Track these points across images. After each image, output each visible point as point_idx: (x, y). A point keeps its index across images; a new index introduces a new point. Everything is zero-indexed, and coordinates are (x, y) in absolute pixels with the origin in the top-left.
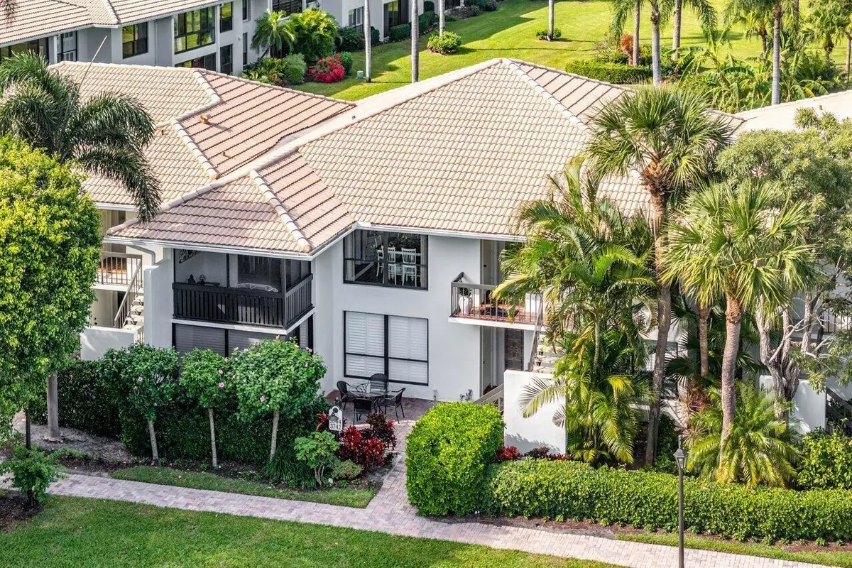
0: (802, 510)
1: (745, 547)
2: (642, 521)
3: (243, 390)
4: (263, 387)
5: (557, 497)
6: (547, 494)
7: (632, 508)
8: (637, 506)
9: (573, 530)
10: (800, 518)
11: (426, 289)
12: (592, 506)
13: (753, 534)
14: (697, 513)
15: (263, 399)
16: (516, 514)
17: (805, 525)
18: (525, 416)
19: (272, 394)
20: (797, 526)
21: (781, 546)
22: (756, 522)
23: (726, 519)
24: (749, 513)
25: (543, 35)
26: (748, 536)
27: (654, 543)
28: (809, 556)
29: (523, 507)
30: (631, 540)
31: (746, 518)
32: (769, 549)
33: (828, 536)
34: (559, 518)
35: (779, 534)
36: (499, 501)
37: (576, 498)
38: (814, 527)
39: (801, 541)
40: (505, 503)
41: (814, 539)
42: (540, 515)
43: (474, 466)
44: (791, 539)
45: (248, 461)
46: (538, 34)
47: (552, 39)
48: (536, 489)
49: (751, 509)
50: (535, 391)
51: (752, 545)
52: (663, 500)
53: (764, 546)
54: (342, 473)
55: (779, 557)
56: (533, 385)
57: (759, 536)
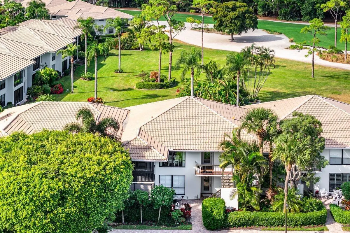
0: (308, 217)
1: (294, 229)
2: (267, 225)
3: (157, 200)
4: (163, 199)
5: (245, 221)
6: (243, 220)
7: (265, 221)
8: (266, 221)
9: (250, 229)
10: (307, 220)
11: (185, 167)
12: (254, 222)
13: (296, 225)
14: (282, 221)
15: (163, 202)
16: (234, 227)
17: (309, 221)
18: (231, 200)
19: (165, 200)
20: (307, 222)
21: (303, 228)
22: (297, 222)
23: (289, 222)
24: (295, 220)
25: (117, 71)
26: (295, 226)
27: (272, 230)
28: (311, 229)
29: (236, 224)
30: (266, 230)
31: (294, 221)
32: (300, 229)
33: (314, 224)
34: (245, 226)
35: (303, 224)
36: (230, 223)
37: (250, 221)
38: (311, 222)
39: (308, 226)
40: (231, 224)
41: (311, 225)
42: (240, 226)
43: (224, 215)
44: (305, 225)
45: (152, 221)
46: (115, 71)
47: (120, 72)
48: (240, 219)
49: (296, 219)
50: (233, 193)
51: (296, 228)
52: (273, 219)
53: (299, 228)
54: (181, 221)
55: (304, 230)
56: (232, 191)
57: (297, 225)
